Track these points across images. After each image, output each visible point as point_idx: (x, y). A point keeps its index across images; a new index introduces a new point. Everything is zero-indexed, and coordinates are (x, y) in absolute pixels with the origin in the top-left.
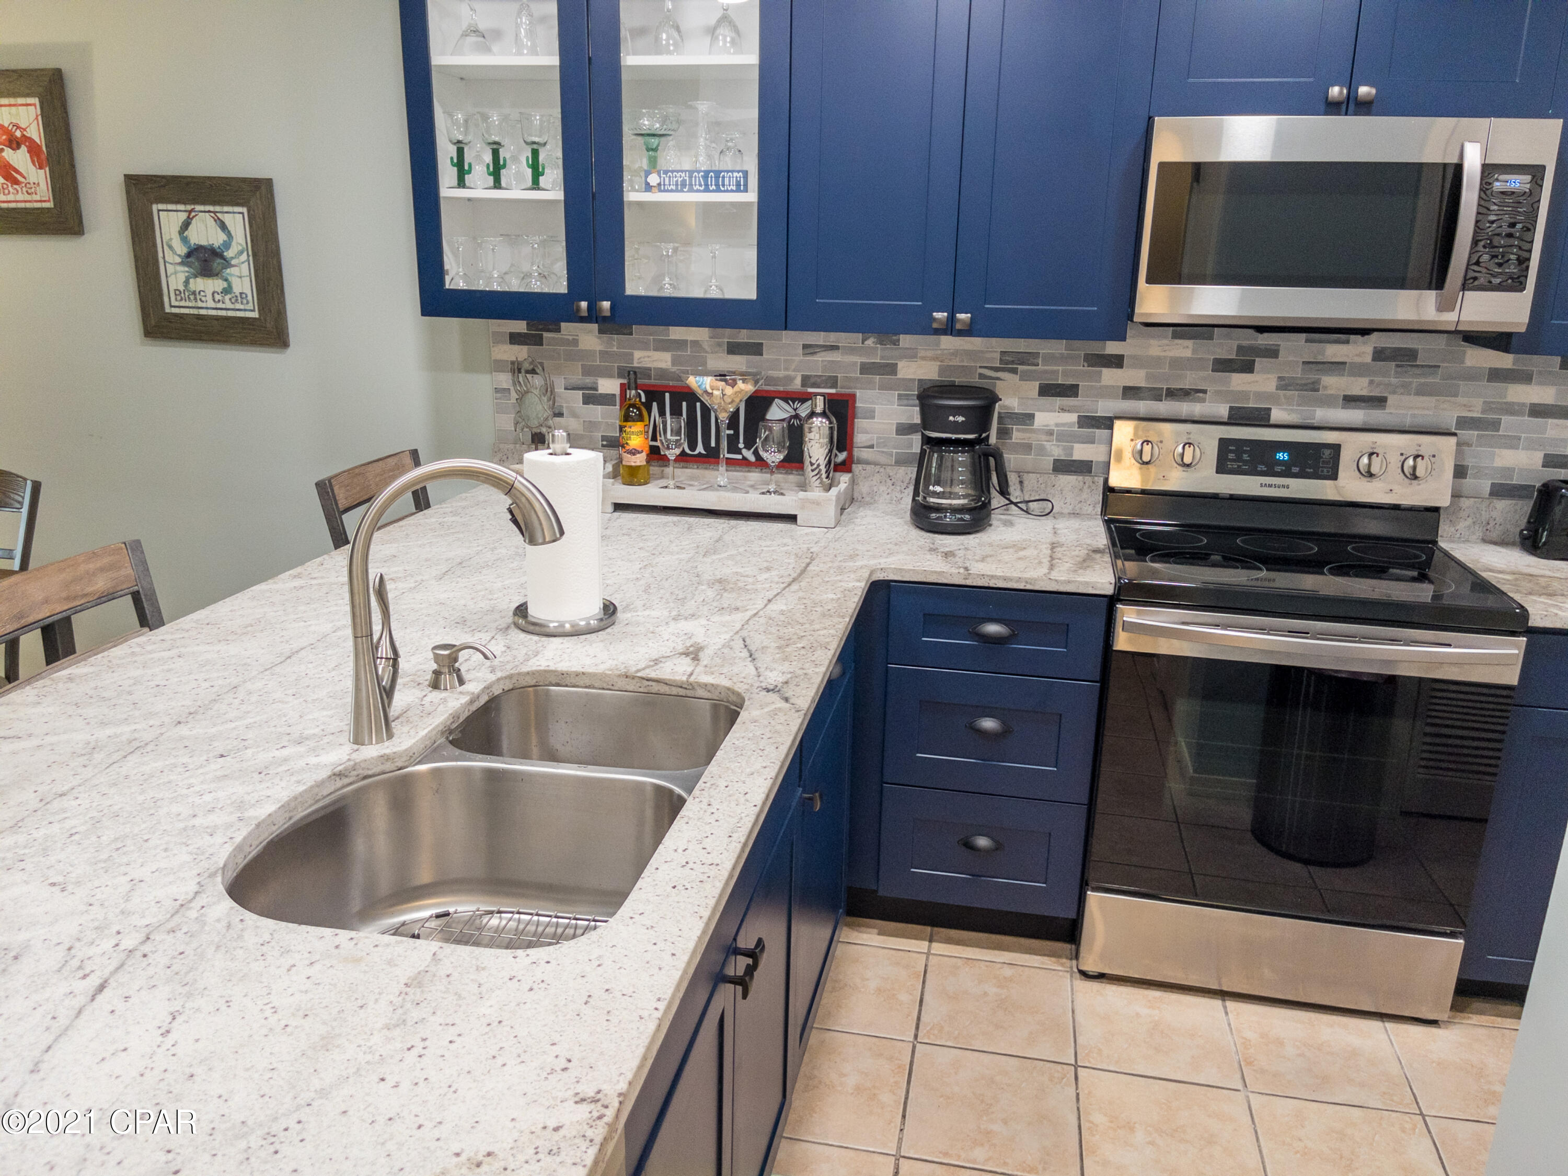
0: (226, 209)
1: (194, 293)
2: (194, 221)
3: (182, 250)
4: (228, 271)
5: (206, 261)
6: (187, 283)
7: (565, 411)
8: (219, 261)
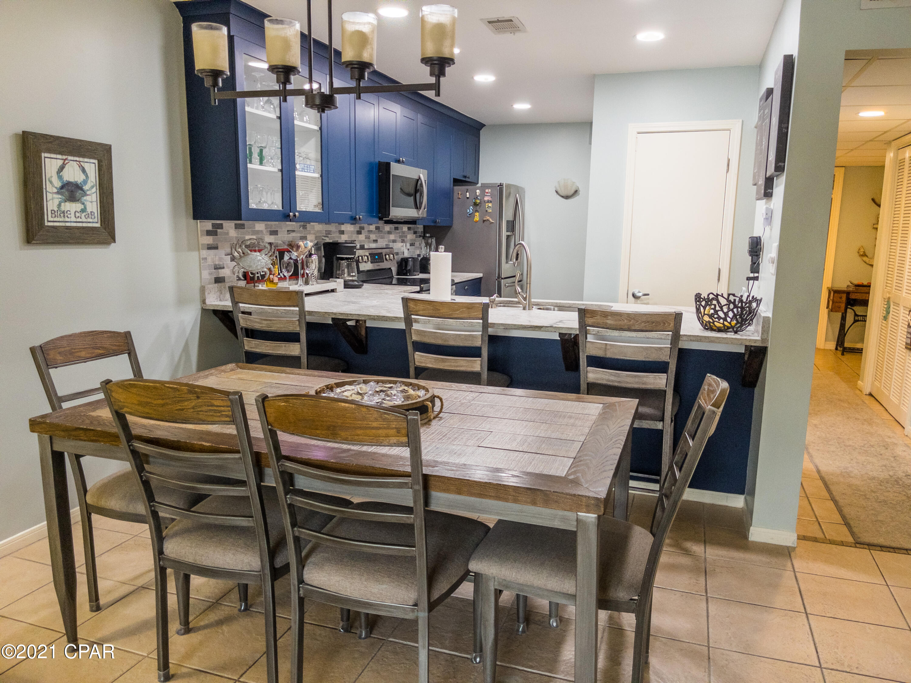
0: (86, 160)
1: (63, 212)
2: (67, 166)
3: (58, 184)
4: (85, 198)
5: (72, 191)
6: (59, 205)
7: (225, 266)
8: (80, 192)
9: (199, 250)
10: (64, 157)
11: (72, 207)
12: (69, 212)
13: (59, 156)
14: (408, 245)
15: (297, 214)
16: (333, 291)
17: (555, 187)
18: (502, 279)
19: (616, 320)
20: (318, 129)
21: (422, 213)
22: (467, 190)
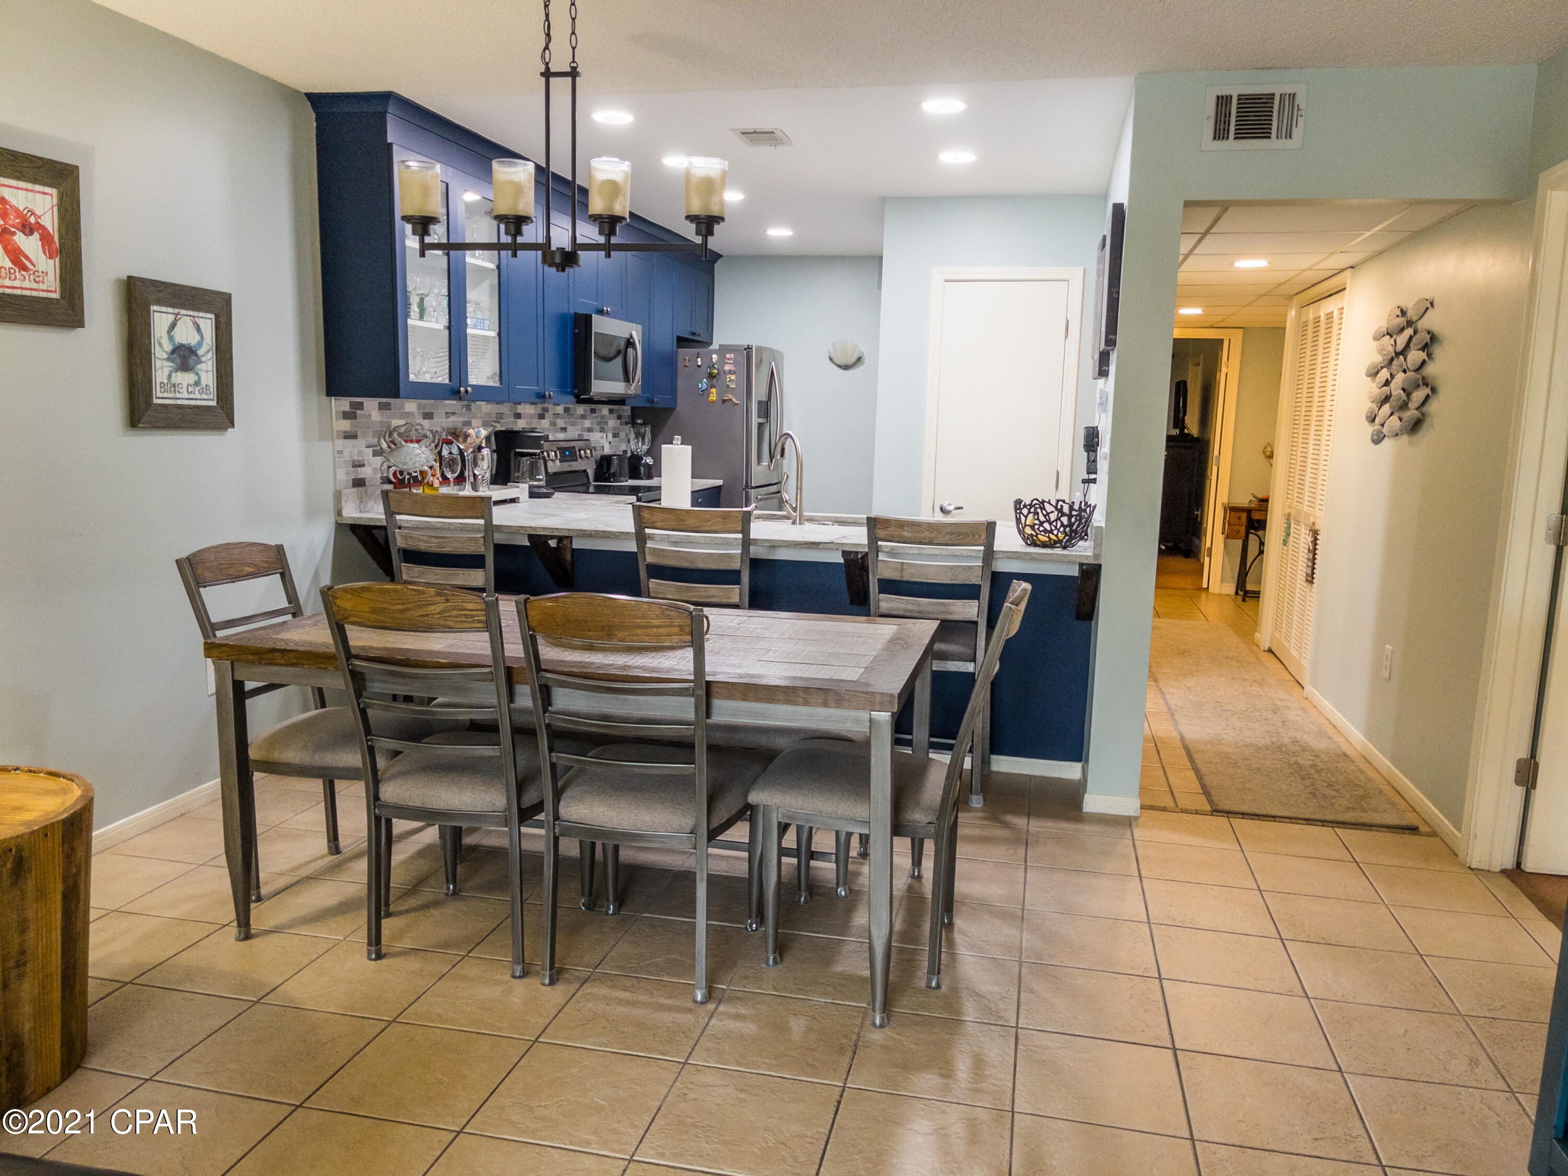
0: (201, 314)
1: (174, 386)
2: (179, 323)
3: (168, 347)
4: (199, 366)
5: (184, 357)
6: (170, 376)
7: (366, 463)
8: (194, 358)
9: (333, 440)
10: (176, 311)
11: (184, 379)
12: (180, 386)
13: (170, 310)
14: (610, 435)
15: (469, 389)
16: (513, 501)
17: (829, 352)
18: (752, 488)
19: (914, 532)
20: (495, 268)
21: (634, 388)
22: (698, 354)
